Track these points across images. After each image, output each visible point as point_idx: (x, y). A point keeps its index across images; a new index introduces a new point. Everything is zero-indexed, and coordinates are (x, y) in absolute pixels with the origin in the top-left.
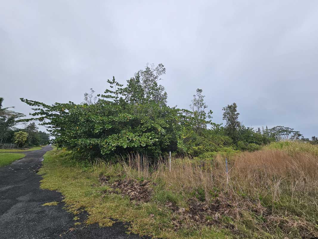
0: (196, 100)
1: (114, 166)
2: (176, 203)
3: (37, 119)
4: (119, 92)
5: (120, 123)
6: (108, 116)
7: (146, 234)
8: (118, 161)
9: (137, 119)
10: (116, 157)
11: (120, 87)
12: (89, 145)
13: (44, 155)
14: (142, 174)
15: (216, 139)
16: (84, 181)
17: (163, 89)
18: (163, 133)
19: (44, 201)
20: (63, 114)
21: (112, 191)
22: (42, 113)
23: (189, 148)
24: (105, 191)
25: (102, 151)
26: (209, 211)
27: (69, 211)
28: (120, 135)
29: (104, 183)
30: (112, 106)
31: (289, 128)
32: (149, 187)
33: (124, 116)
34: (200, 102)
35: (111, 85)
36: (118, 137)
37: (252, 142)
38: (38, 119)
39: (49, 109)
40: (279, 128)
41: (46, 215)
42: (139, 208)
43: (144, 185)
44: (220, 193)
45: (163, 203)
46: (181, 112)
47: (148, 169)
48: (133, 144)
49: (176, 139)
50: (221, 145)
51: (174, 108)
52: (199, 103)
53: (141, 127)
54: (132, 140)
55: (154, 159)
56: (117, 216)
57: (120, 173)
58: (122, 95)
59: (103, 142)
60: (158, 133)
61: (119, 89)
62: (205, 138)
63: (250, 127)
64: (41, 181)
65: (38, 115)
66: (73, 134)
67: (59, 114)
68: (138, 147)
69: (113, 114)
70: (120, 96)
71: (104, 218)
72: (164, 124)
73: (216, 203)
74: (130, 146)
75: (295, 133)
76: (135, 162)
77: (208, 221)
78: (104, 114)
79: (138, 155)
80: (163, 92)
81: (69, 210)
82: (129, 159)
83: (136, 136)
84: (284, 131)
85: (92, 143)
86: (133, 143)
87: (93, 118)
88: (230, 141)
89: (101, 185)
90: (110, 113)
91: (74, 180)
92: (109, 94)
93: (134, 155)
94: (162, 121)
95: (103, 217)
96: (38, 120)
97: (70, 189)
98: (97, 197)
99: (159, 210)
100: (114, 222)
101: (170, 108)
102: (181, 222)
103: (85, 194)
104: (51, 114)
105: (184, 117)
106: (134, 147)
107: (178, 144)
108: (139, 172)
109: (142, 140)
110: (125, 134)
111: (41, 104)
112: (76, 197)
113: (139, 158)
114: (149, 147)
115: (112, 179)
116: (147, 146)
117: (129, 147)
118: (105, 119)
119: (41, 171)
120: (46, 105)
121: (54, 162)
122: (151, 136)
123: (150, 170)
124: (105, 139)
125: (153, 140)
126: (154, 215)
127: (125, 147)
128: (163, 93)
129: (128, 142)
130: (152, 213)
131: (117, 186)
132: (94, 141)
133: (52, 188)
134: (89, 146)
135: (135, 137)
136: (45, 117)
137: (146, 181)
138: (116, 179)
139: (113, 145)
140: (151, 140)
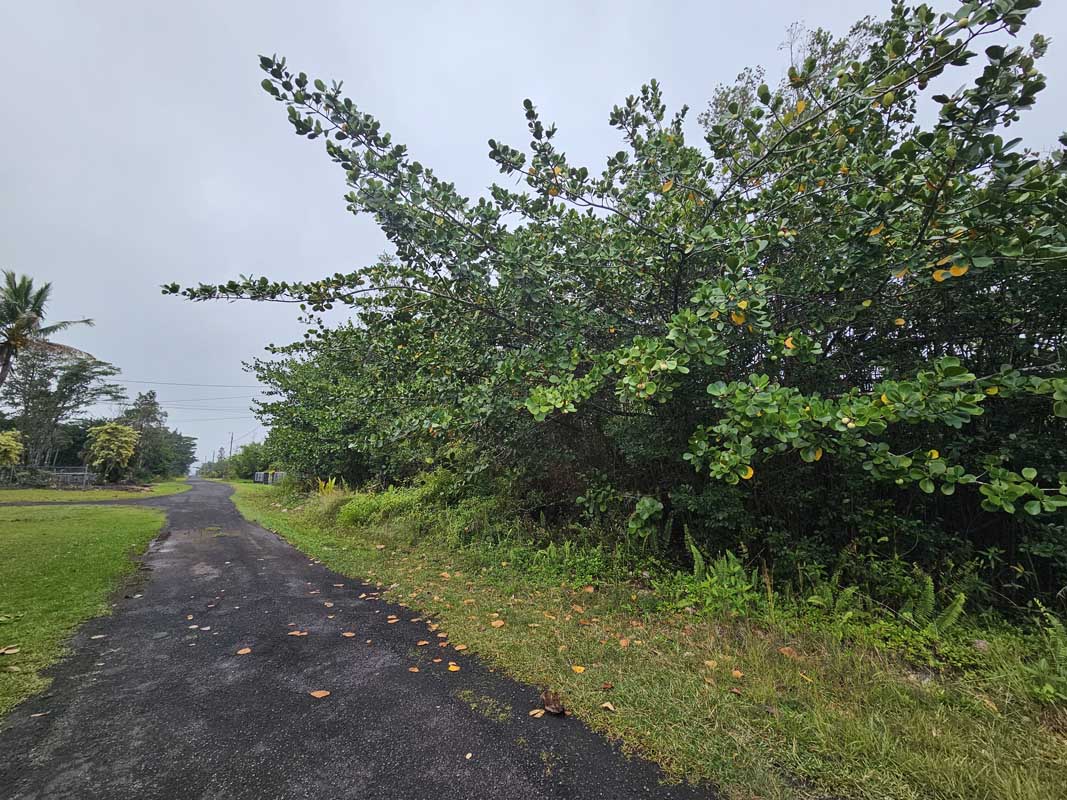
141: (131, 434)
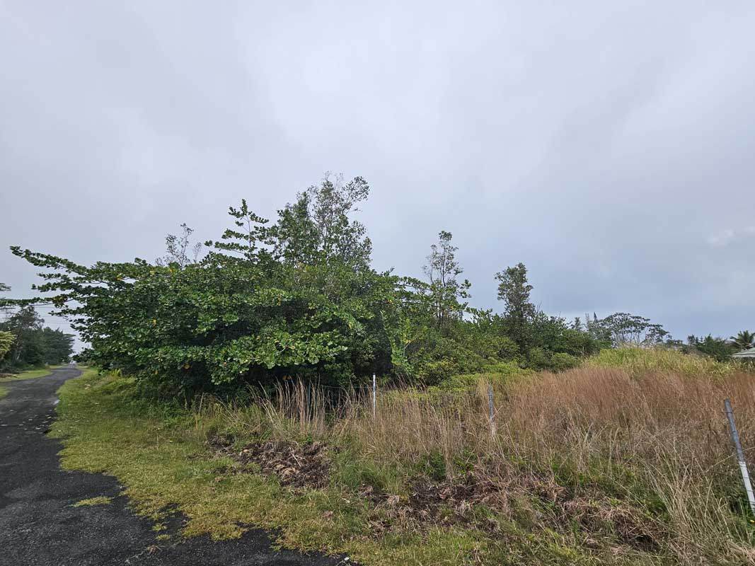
0: (437, 255)
1: (244, 412)
2: (381, 486)
3: (48, 299)
4: (258, 237)
5: (259, 309)
6: (231, 293)
7: (313, 548)
8: (253, 400)
9: (301, 300)
10: (248, 391)
11: (259, 225)
12: (181, 363)
13: (58, 388)
14: (311, 427)
15: (482, 344)
16: (169, 447)
17: (361, 231)
18: (360, 332)
19: (77, 496)
20: (118, 287)
21: (239, 469)
22: (66, 284)
23: (417, 367)
24: (223, 470)
25: (215, 376)
26: (452, 499)
27: (140, 514)
28: (259, 337)
29: (219, 452)
30: (240, 269)
31: (640, 318)
32: (324, 456)
33: (269, 295)
34: (446, 261)
35: (239, 220)
36: (255, 343)
37: (560, 350)
38: (52, 299)
39: (82, 276)
40: (621, 317)
41: (87, 525)
42: (301, 499)
43: (313, 454)
44: (476, 463)
45: (354, 489)
46: (402, 283)
47: (323, 418)
48: (291, 358)
49: (390, 346)
50: (493, 359)
51: (387, 274)
52: (444, 261)
53: (308, 319)
54: (288, 349)
55: (338, 393)
56: (253, 518)
57: (258, 429)
58: (265, 243)
59: (217, 355)
60: (347, 333)
61: (257, 228)
62: (457, 341)
63: (558, 316)
64: (61, 453)
65: (55, 290)
66: (144, 336)
67: (108, 288)
68: (300, 365)
69: (242, 288)
70: (260, 245)
71: (223, 523)
72: (362, 312)
73: (467, 484)
74: (281, 363)
75: (653, 328)
76: (293, 400)
77: (446, 518)
78: (222, 288)
79: (301, 384)
80: (361, 237)
81: (139, 511)
82: (279, 394)
83: (296, 339)
84: (630, 324)
85: (190, 357)
86: (288, 355)
87: (194, 298)
88: (512, 348)
89: (211, 457)
90: (235, 287)
91: (144, 448)
92: (233, 240)
93: (290, 384)
94: (358, 306)
95: (220, 522)
96: (51, 302)
97: (138, 467)
98: (204, 483)
99: (344, 502)
100: (246, 530)
101: (377, 274)
102: (389, 522)
103: (176, 476)
104: (86, 288)
105: (408, 295)
106: (291, 366)
107: (394, 358)
108: (302, 422)
109: (310, 349)
110: (271, 334)
111: (64, 264)
112: (154, 485)
113: (302, 391)
114: (327, 366)
115: (237, 442)
116: (322, 362)
117: (279, 365)
118: (224, 299)
119: (57, 430)
120: (75, 265)
121: (88, 406)
122: (332, 338)
123: (327, 419)
124: (221, 348)
125: (335, 350)
126: (332, 512)
127: (271, 365)
128: (361, 240)
129: (278, 353)
130: (328, 509)
131: (251, 458)
132: (195, 352)
133: (93, 467)
134: (183, 366)
135: (293, 343)
136: (70, 296)
137: (318, 443)
138: (248, 442)
139: (242, 362)
140: (331, 350)
141: (10, 337)
